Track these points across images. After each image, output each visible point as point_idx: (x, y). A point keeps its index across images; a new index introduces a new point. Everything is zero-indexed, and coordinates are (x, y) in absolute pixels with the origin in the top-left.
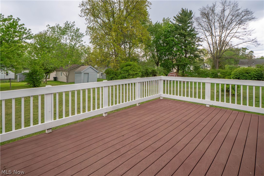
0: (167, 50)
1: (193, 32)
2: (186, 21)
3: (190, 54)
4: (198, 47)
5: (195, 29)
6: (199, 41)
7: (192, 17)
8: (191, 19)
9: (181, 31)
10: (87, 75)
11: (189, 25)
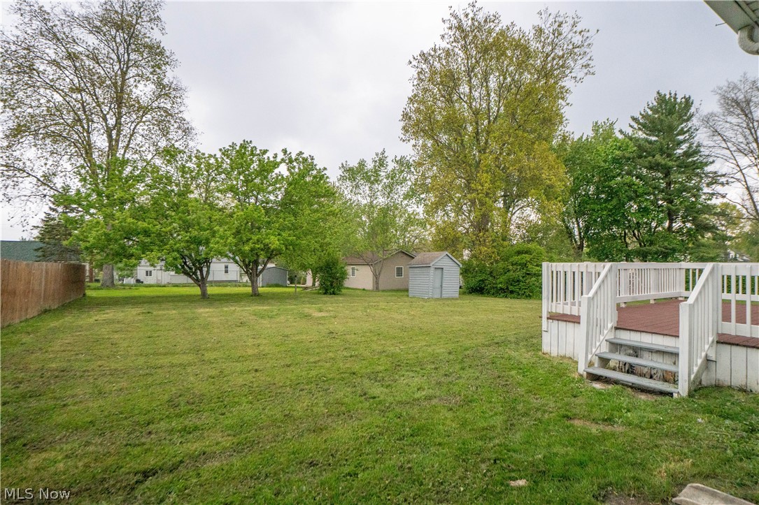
0: (612, 212)
1: (696, 158)
2: (671, 128)
3: (684, 222)
4: (711, 199)
5: (702, 149)
6: (713, 184)
7: (692, 116)
8: (688, 120)
9: (658, 157)
10: (440, 271)
11: (681, 138)
